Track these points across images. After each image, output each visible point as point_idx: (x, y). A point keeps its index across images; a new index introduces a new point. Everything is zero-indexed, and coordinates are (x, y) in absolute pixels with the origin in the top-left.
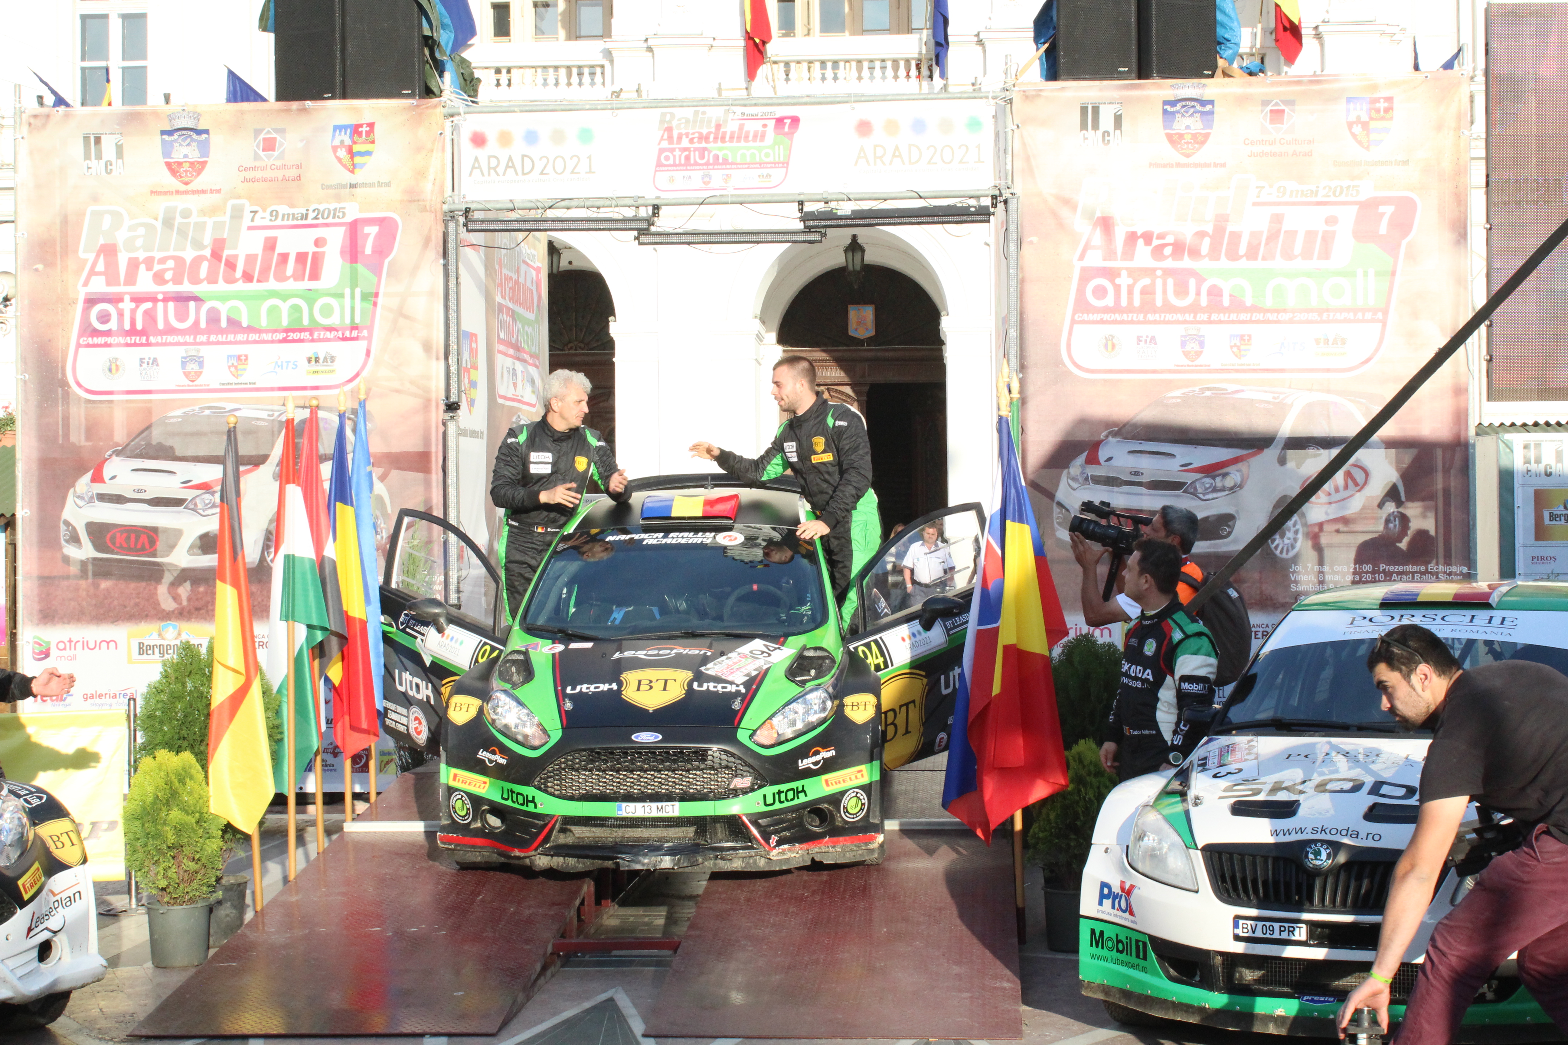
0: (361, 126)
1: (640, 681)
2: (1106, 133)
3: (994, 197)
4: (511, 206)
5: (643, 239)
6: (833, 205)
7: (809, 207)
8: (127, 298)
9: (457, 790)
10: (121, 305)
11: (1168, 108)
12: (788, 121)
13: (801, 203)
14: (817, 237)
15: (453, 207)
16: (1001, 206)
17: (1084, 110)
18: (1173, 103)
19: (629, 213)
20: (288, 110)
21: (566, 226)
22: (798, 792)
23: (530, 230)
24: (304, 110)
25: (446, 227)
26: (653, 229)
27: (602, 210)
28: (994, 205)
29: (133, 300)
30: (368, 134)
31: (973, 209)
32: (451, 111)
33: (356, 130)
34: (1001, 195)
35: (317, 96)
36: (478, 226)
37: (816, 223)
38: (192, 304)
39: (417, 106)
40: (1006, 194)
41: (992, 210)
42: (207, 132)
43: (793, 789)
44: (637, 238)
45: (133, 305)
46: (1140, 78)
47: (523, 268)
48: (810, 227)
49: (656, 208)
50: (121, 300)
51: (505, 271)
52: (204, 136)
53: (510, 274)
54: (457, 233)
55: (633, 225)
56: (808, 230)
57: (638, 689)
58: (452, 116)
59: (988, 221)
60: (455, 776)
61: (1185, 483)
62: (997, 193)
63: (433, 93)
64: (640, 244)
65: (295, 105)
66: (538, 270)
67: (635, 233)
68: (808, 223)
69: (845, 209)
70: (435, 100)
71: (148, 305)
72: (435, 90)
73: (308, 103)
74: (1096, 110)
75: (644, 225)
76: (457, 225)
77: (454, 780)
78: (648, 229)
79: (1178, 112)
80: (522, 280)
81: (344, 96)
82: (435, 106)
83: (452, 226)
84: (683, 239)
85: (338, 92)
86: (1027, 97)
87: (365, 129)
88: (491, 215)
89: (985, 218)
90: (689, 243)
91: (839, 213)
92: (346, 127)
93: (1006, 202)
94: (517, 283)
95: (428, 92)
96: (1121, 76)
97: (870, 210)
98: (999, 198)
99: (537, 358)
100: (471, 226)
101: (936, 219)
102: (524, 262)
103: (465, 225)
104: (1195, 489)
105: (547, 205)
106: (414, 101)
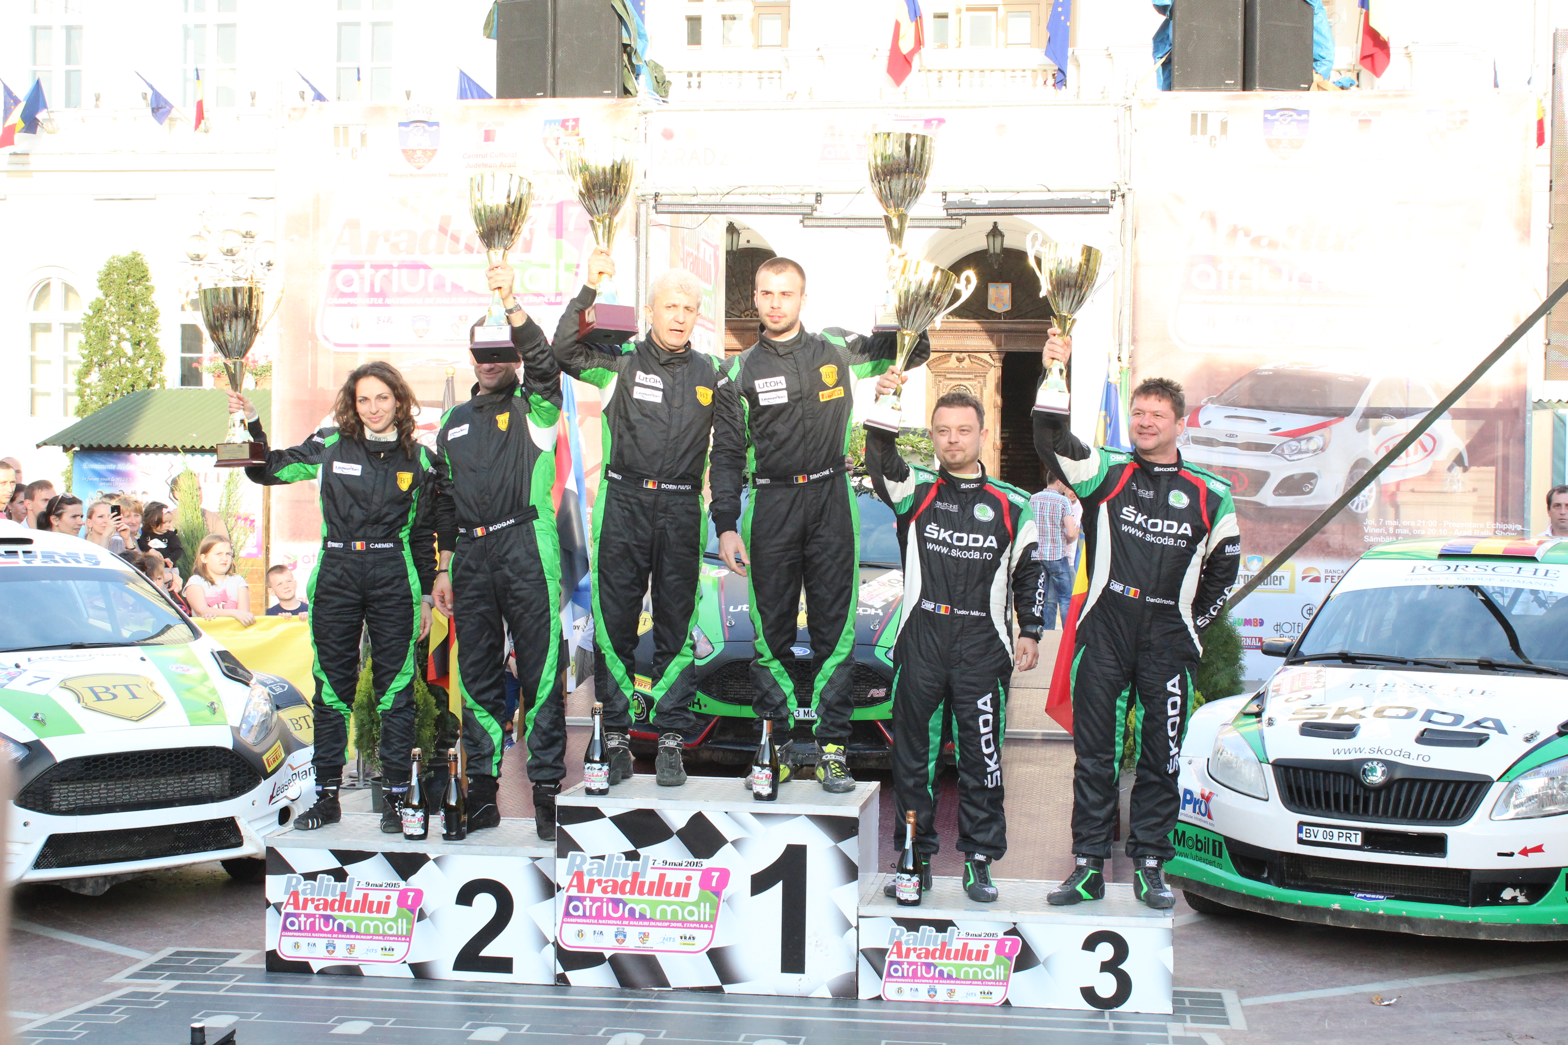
0: (568, 120)
2: (1213, 138)
3: (1113, 192)
4: (694, 192)
5: (807, 222)
6: (971, 196)
7: (949, 198)
8: (367, 265)
10: (362, 271)
11: (1268, 116)
12: (935, 122)
13: (945, 194)
14: (958, 223)
15: (644, 192)
16: (1119, 199)
17: (1194, 116)
18: (1273, 112)
19: (796, 200)
20: (507, 107)
21: (741, 210)
23: (710, 213)
24: (520, 106)
25: (638, 208)
26: (816, 214)
27: (772, 196)
28: (1113, 199)
29: (373, 267)
30: (574, 128)
31: (1094, 202)
32: (645, 109)
33: (564, 124)
34: (1119, 190)
35: (532, 95)
36: (666, 209)
37: (957, 211)
38: (422, 271)
39: (616, 104)
40: (1124, 189)
41: (1111, 203)
42: (437, 124)
44: (802, 222)
45: (373, 271)
46: (1244, 89)
47: (703, 245)
48: (952, 215)
49: (819, 196)
50: (361, 266)
51: (686, 248)
52: (435, 128)
53: (691, 251)
54: (647, 214)
55: (799, 210)
56: (951, 217)
58: (645, 113)
59: (1108, 213)
61: (1273, 446)
62: (1116, 188)
63: (630, 93)
64: (804, 226)
65: (512, 102)
66: (716, 248)
67: (801, 217)
68: (950, 211)
69: (982, 200)
70: (630, 100)
71: (385, 271)
72: (631, 90)
73: (523, 101)
74: (1205, 117)
75: (808, 211)
76: (648, 208)
78: (811, 214)
79: (1277, 120)
80: (701, 256)
81: (554, 95)
82: (632, 105)
83: (643, 207)
84: (842, 223)
85: (549, 92)
86: (1144, 105)
87: (570, 124)
88: (676, 200)
89: (1105, 210)
90: (847, 227)
91: (978, 203)
92: (555, 122)
93: (1123, 196)
94: (697, 258)
95: (626, 92)
96: (1228, 88)
97: (1005, 201)
98: (1118, 193)
99: (713, 323)
100: (659, 208)
101: (1062, 210)
102: (704, 240)
103: (655, 208)
104: (1283, 450)
105: (725, 192)
106: (613, 100)
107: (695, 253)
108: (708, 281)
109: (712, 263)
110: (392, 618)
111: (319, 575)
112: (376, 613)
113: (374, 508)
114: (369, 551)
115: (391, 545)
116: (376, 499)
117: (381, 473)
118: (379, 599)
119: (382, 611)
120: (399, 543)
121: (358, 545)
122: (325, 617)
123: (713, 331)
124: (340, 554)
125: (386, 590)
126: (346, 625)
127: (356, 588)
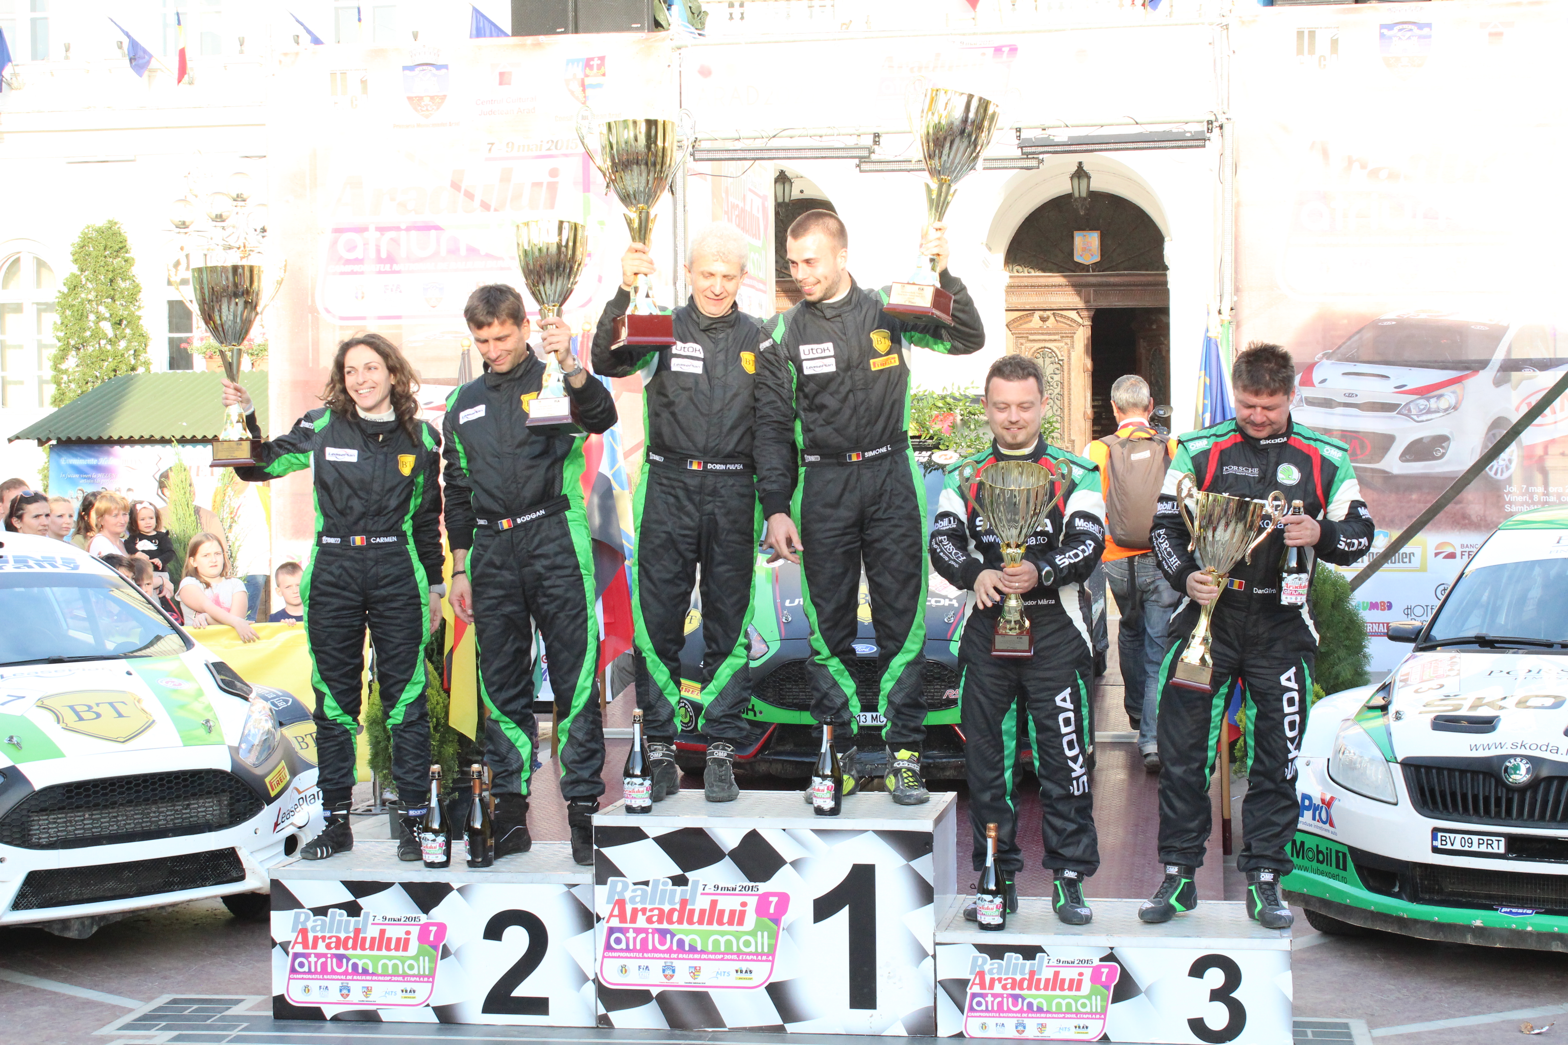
0: (592, 59)
2: (1322, 58)
3: (1210, 123)
4: (736, 135)
5: (864, 167)
6: (1048, 131)
7: (1026, 134)
8: (372, 228)
10: (366, 234)
11: (1385, 31)
12: (1006, 49)
13: (1019, 130)
14: (1034, 163)
15: (681, 137)
16: (1216, 131)
17: (1300, 34)
18: (1390, 27)
19: (851, 142)
20: (523, 45)
23: (755, 159)
24: (539, 44)
26: (874, 157)
27: (824, 138)
28: (1210, 130)
29: (378, 229)
30: (599, 67)
31: (1188, 135)
32: (679, 43)
33: (588, 64)
34: (1216, 120)
35: (551, 31)
36: (705, 156)
37: (1033, 149)
38: (433, 233)
39: (647, 39)
40: (1222, 119)
41: (1208, 135)
42: (446, 67)
44: (858, 166)
45: (378, 234)
46: (1356, 2)
47: (749, 196)
48: (1027, 154)
49: (877, 136)
50: (366, 229)
51: (731, 199)
52: (444, 71)
53: (736, 202)
55: (855, 153)
56: (1027, 156)
58: (679, 48)
59: (1204, 146)
61: (1399, 405)
62: (1213, 118)
63: (662, 26)
64: (861, 171)
65: (529, 40)
66: (764, 198)
67: (857, 161)
68: (1025, 150)
69: (1061, 136)
70: (661, 34)
71: (392, 234)
72: (663, 23)
73: (542, 38)
74: (1312, 34)
75: (865, 153)
78: (869, 157)
79: (1395, 35)
80: (748, 208)
81: (576, 31)
82: (664, 39)
84: (903, 166)
85: (571, 27)
87: (596, 62)
88: (716, 145)
89: (1201, 143)
91: (1057, 140)
92: (578, 61)
93: (1221, 127)
94: (743, 210)
95: (657, 25)
96: (1338, 1)
97: (1087, 136)
98: (1215, 124)
99: (764, 284)
100: (698, 155)
101: (1152, 145)
102: (750, 190)
103: (692, 155)
104: (1409, 410)
105: (772, 135)
106: (644, 35)
107: (741, 205)
108: (756, 236)
109: (760, 216)
110: (399, 621)
111: (313, 574)
112: (381, 616)
113: (375, 497)
114: (370, 546)
115: (395, 539)
116: (376, 487)
117: (381, 457)
118: (384, 600)
119: (387, 613)
120: (402, 535)
121: (358, 540)
122: (322, 621)
123: (765, 292)
124: (337, 550)
125: (390, 590)
126: (346, 630)
127: (356, 588)
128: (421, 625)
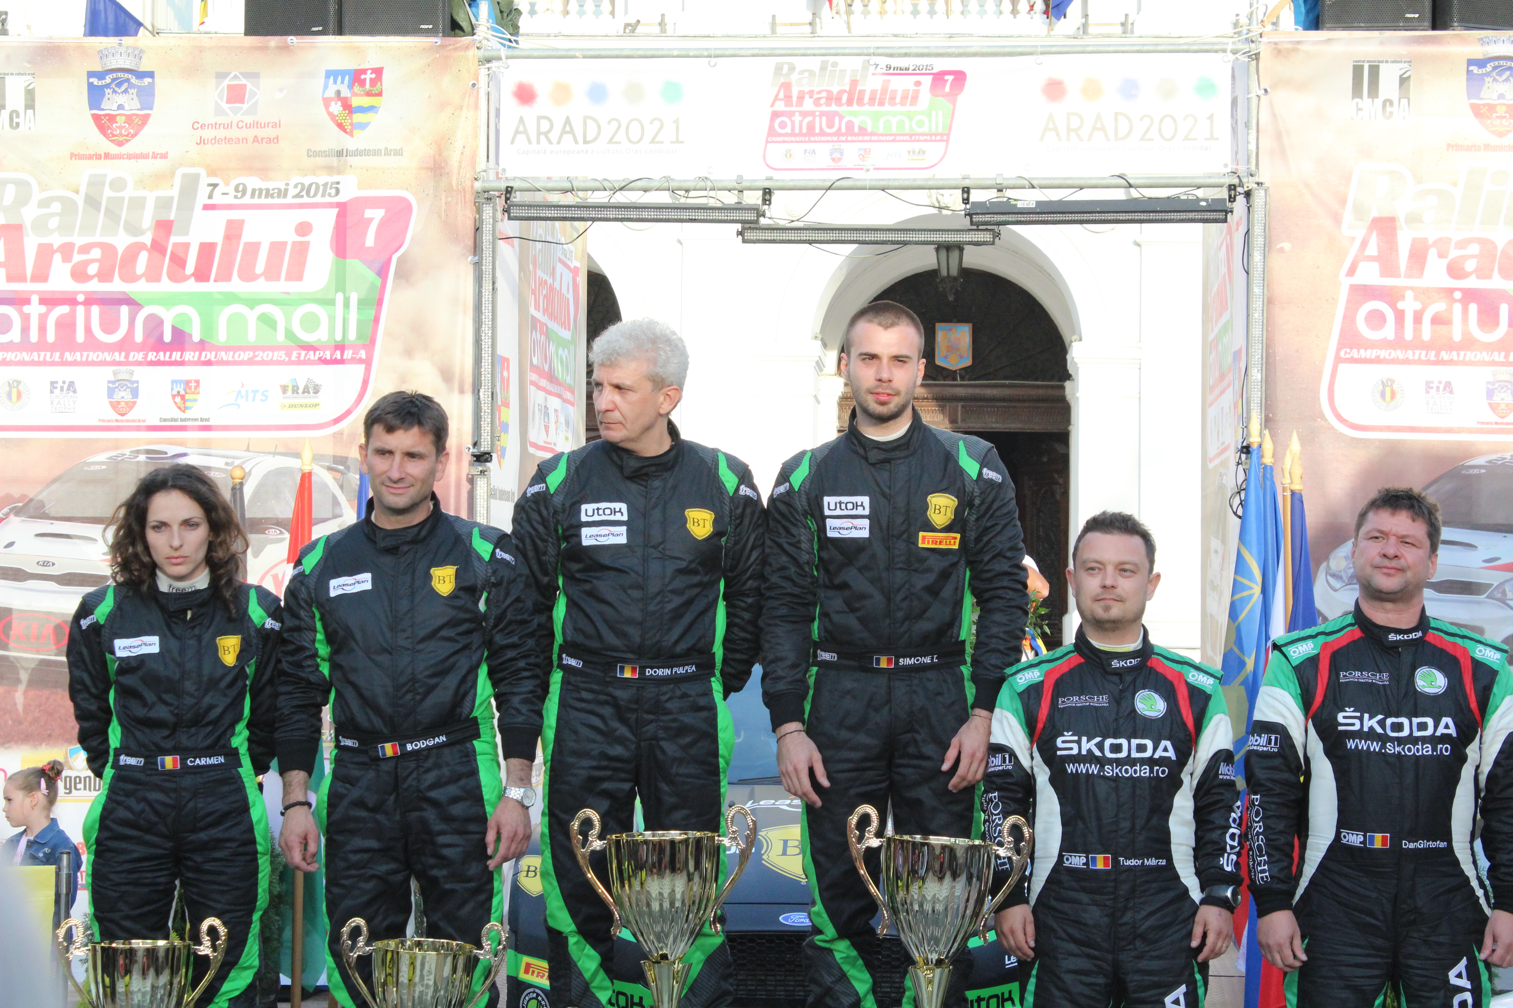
0: (364, 71)
1: (785, 842)
2: (1388, 102)
3: (1232, 188)
4: (567, 185)
5: (748, 235)
6: (1009, 193)
7: (976, 196)
8: (35, 299)
9: (530, 986)
10: (26, 309)
11: (1474, 69)
12: (950, 78)
13: (966, 190)
14: (987, 237)
15: (487, 185)
16: (1241, 200)
17: (1358, 70)
18: (1481, 63)
19: (730, 199)
20: (264, 48)
21: (645, 214)
22: (1004, 1000)
23: (594, 220)
24: (286, 48)
25: (479, 210)
26: (763, 221)
27: (692, 194)
28: (1232, 199)
29: (42, 301)
30: (373, 82)
31: (1203, 204)
32: (488, 54)
33: (357, 77)
34: (1241, 185)
35: (304, 30)
36: (524, 213)
37: (987, 218)
38: (124, 310)
39: (442, 46)
40: (1249, 184)
41: (1228, 204)
42: (151, 74)
43: (996, 996)
44: (740, 233)
45: (43, 309)
46: (1434, 27)
47: (560, 267)
48: (978, 224)
49: (767, 193)
50: (27, 302)
51: (539, 273)
52: (147, 81)
53: (545, 277)
54: (495, 221)
55: (736, 215)
56: (977, 226)
57: (784, 853)
58: (489, 61)
59: (1225, 221)
60: (528, 966)
61: (1490, 585)
62: (1236, 181)
63: (461, 28)
64: (744, 241)
65: (273, 41)
66: (575, 271)
67: (739, 226)
68: (976, 219)
69: (1027, 199)
70: (466, 40)
71: (64, 309)
72: (464, 24)
73: (292, 39)
74: (1374, 71)
75: (752, 216)
76: (495, 210)
77: (526, 972)
78: (757, 222)
79: (1488, 74)
80: (557, 285)
81: (340, 32)
82: (467, 48)
83: (488, 211)
84: (804, 236)
85: (332, 24)
86: (1279, 52)
87: (369, 76)
88: (538, 197)
89: (1221, 216)
90: (810, 242)
91: (1020, 205)
92: (343, 73)
93: (1248, 194)
94: (552, 288)
95: (455, 27)
96: (1410, 25)
97: (1060, 202)
98: (1239, 189)
99: (572, 392)
100: (514, 212)
101: (1152, 216)
102: (560, 261)
103: (506, 211)
104: (1504, 593)
105: (617, 186)
106: (438, 40)
107: (550, 281)
108: (565, 325)
109: (570, 296)
110: (223, 878)
111: (104, 809)
112: (198, 869)
113: (189, 701)
114: (186, 771)
115: (221, 759)
116: (189, 686)
117: (192, 642)
118: (203, 847)
119: (207, 867)
120: (233, 755)
121: (169, 762)
122: (112, 876)
123: (572, 404)
124: (139, 776)
125: (215, 832)
126: (146, 890)
127: (164, 829)
128: (255, 885)
